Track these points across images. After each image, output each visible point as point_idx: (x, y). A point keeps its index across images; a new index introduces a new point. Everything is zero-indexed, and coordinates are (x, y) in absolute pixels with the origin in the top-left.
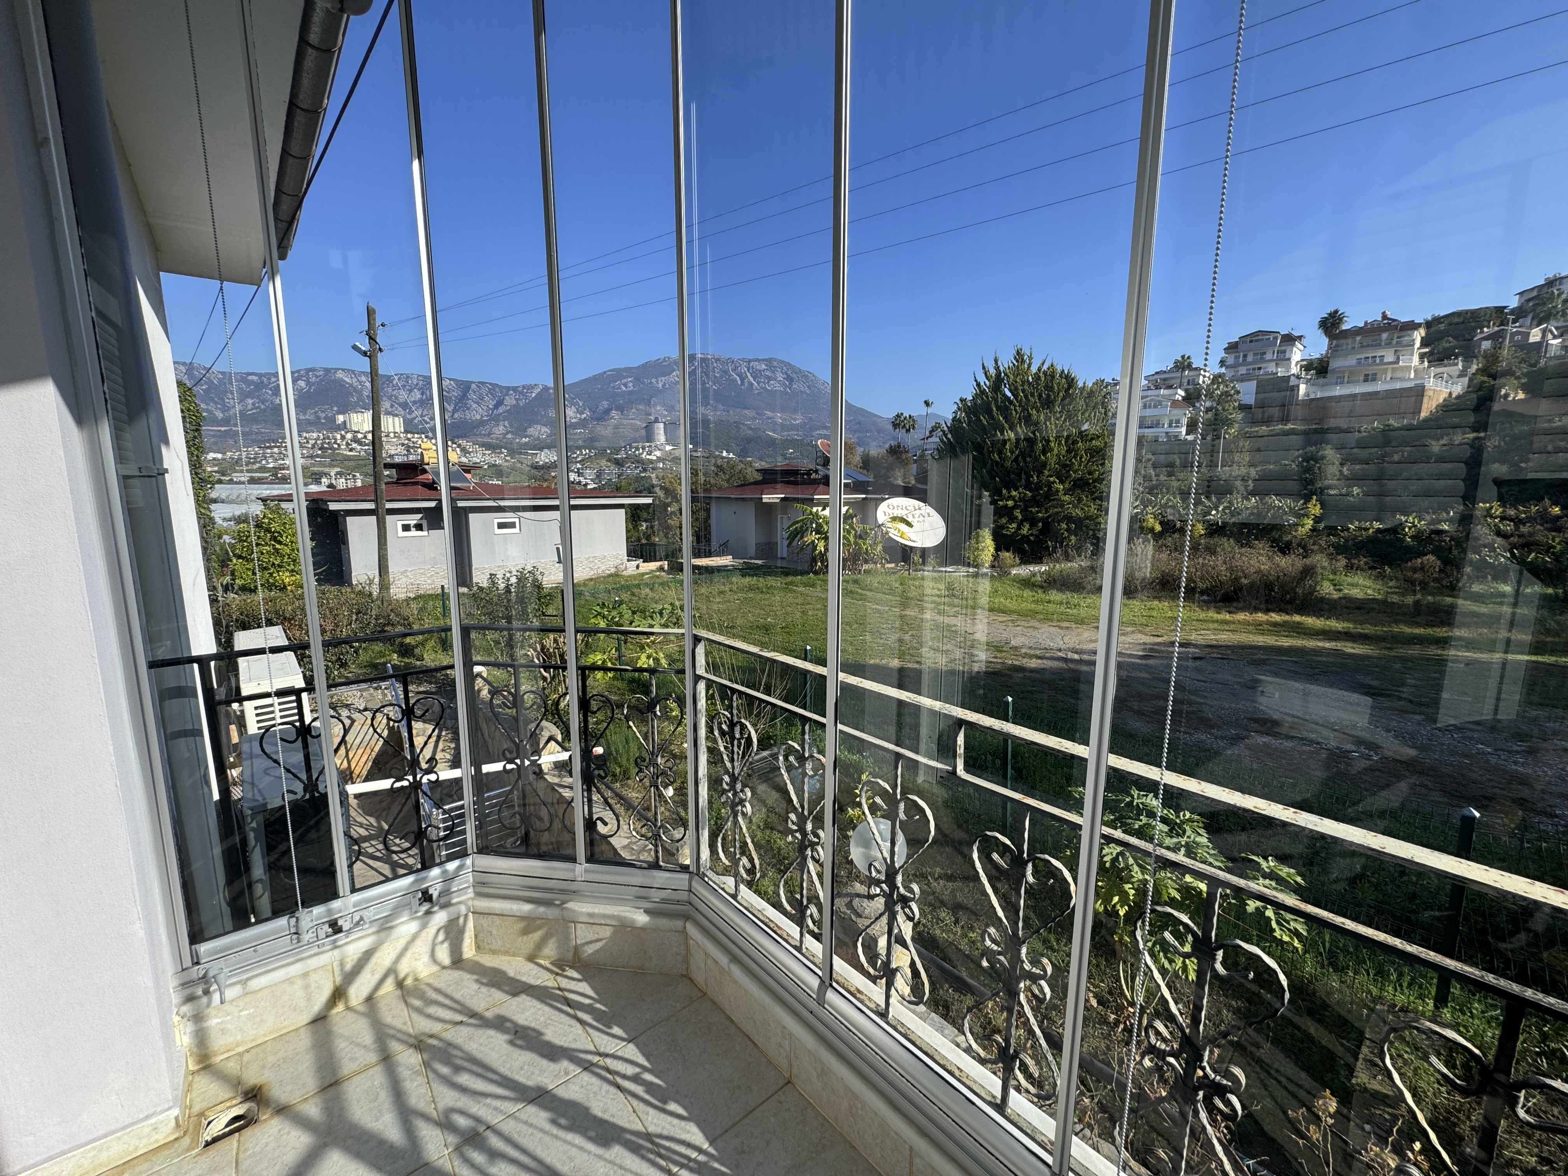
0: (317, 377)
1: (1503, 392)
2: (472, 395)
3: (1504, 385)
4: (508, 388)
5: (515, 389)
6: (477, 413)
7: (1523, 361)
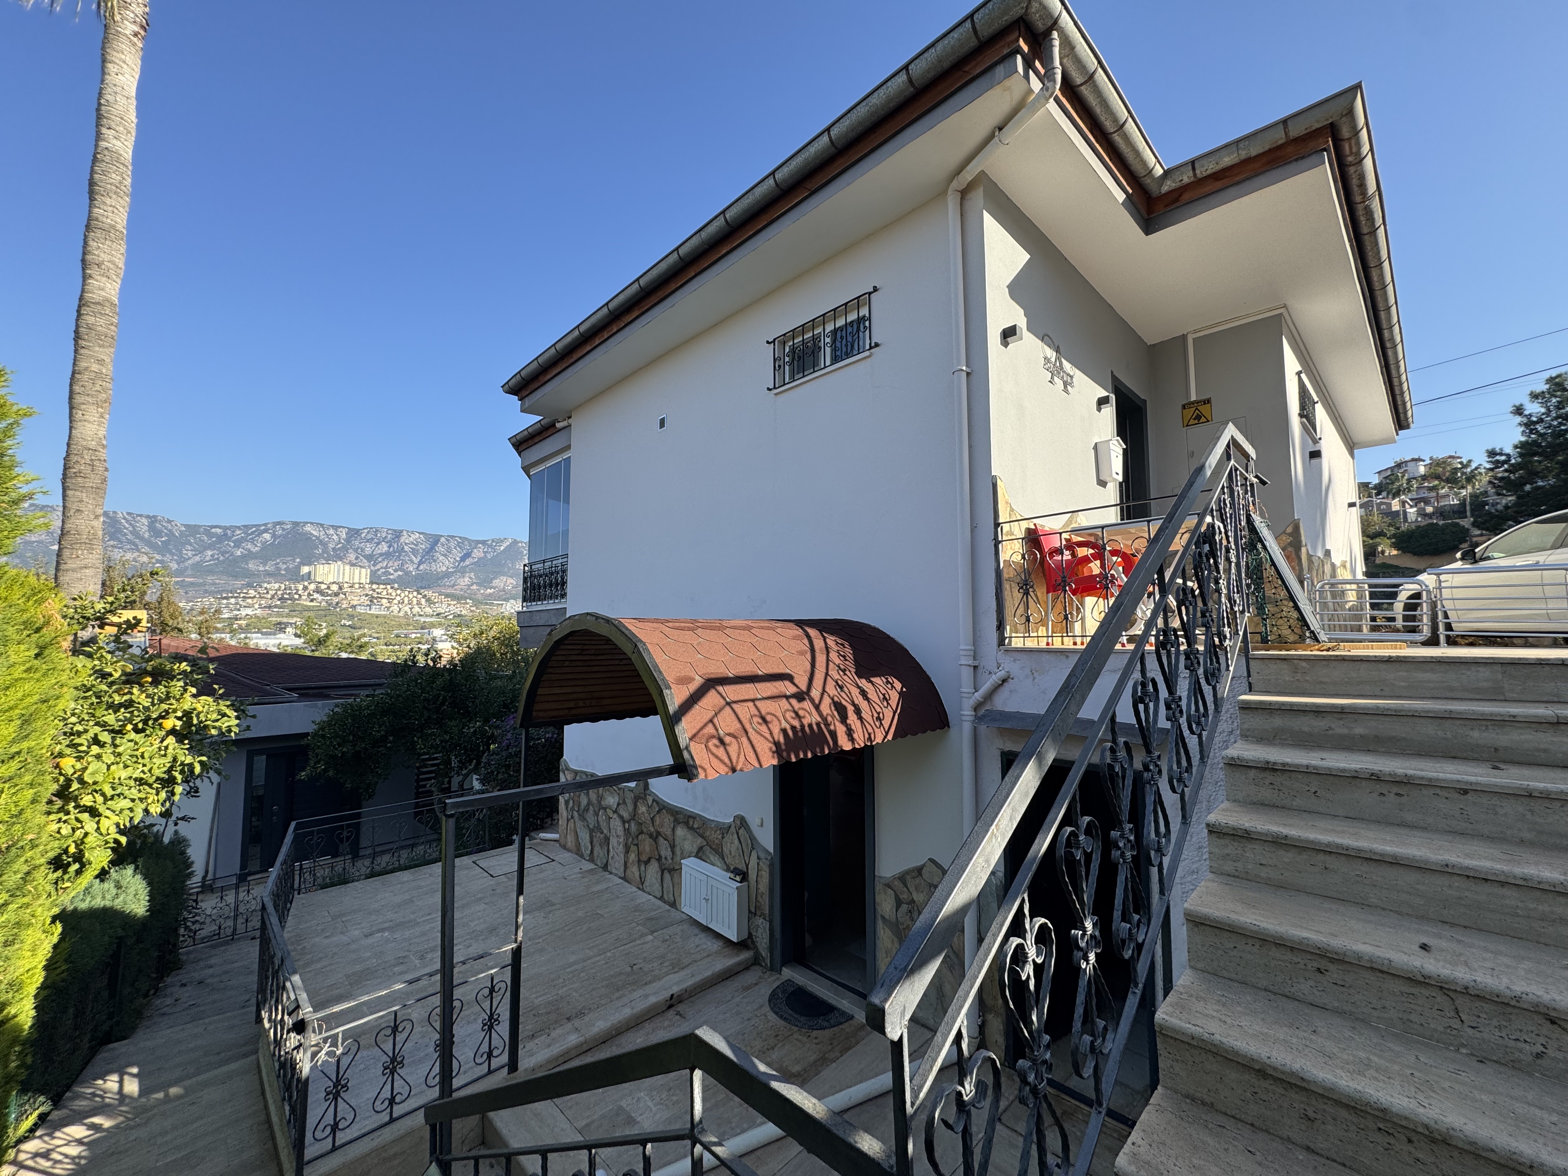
0: (283, 529)
1: (1380, 549)
2: (440, 548)
3: (1380, 544)
4: (478, 542)
5: (484, 542)
6: (443, 564)
7: (1390, 525)
